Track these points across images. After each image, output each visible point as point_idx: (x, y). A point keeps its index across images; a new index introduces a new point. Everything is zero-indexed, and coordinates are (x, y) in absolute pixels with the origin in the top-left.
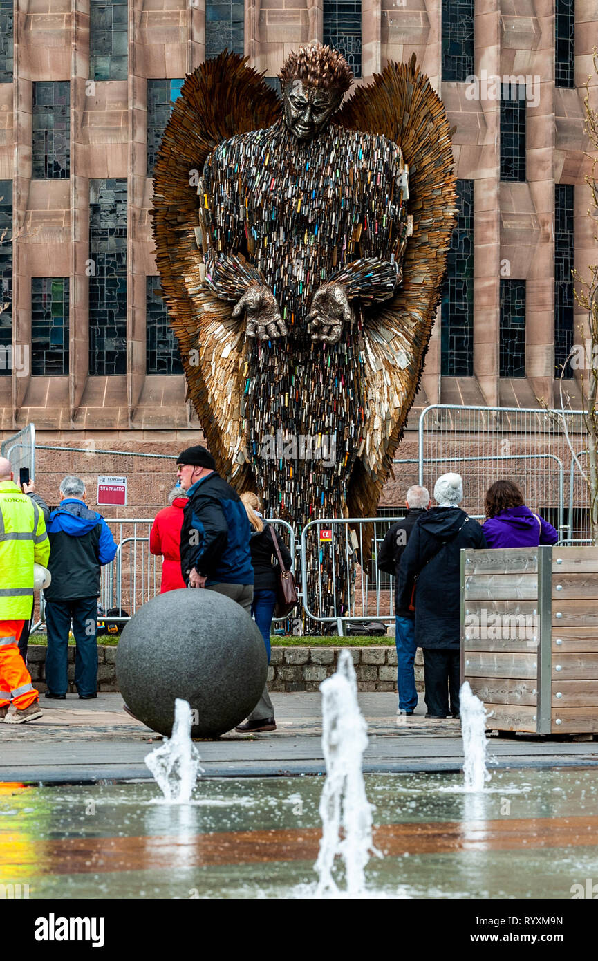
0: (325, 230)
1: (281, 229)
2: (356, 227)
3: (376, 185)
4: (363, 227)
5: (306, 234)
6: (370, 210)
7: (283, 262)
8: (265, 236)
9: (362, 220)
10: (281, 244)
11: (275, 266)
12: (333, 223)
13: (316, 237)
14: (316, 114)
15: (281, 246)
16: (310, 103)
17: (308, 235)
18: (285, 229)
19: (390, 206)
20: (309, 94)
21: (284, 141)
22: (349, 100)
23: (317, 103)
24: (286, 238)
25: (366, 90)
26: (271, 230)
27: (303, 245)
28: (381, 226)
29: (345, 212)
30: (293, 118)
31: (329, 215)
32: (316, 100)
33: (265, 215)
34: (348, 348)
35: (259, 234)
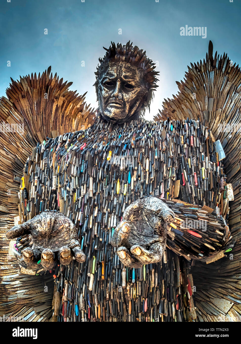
0: (139, 176)
1: (91, 179)
2: (173, 182)
3: (189, 146)
4: (182, 183)
5: (118, 183)
6: (186, 165)
7: (92, 213)
8: (74, 191)
9: (179, 176)
10: (91, 195)
11: (84, 218)
12: (147, 169)
13: (130, 184)
14: (127, 92)
15: (90, 198)
16: (119, 77)
17: (121, 184)
18: (94, 180)
19: (207, 162)
20: (117, 69)
21: (99, 128)
22: (158, 115)
23: (126, 77)
24: (96, 189)
25: (173, 101)
26: (80, 184)
27: (116, 195)
28: (200, 177)
29: (160, 163)
30: (105, 98)
31: (142, 161)
32: (124, 74)
33: (74, 171)
34: (176, 311)
35: (68, 192)
